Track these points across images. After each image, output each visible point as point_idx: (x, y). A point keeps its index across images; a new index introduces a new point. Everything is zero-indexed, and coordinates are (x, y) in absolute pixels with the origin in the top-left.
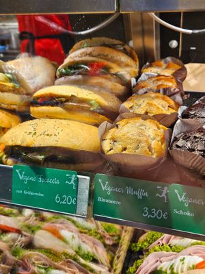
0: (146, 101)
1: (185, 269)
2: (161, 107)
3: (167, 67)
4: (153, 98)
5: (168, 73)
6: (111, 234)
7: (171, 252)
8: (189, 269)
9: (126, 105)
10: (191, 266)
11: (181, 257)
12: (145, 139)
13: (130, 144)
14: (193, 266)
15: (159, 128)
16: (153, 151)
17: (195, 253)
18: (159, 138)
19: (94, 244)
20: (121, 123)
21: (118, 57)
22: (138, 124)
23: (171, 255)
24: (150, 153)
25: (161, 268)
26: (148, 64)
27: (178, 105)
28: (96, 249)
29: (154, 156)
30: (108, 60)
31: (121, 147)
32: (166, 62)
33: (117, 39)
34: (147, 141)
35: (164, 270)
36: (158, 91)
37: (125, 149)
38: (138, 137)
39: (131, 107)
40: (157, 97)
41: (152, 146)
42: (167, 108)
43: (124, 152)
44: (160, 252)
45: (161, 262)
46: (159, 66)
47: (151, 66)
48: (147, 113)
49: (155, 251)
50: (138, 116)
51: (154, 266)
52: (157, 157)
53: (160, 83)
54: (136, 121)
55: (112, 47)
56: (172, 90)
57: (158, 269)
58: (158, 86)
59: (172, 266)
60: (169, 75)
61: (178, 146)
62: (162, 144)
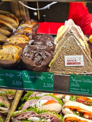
0: (16, 38)
1: (41, 105)
2: (22, 40)
3: (31, 24)
4: (19, 37)
5: (31, 26)
6: (11, 95)
7: (36, 99)
8: (42, 105)
9: (8, 40)
10: (43, 104)
11: (39, 101)
12: (11, 53)
13: (5, 56)
14: (44, 104)
15: (18, 49)
16: (14, 58)
17: (45, 99)
18: (17, 53)
19: (4, 99)
20: (4, 47)
21: (8, 20)
22: (9, 47)
23: (36, 101)
24: (13, 59)
25: (31, 106)
26: (23, 22)
27: (30, 39)
28: (4, 101)
29: (15, 60)
30: (3, 20)
31: (1, 57)
32: (31, 21)
33: (7, 11)
34: (12, 54)
35: (32, 107)
36: (24, 34)
37: (3, 58)
38: (8, 53)
39: (10, 41)
40: (21, 36)
41: (14, 56)
42: (25, 41)
43: (2, 59)
44: (32, 100)
45: (32, 104)
46: (28, 23)
47: (24, 23)
48: (16, 43)
49: (29, 100)
50: (11, 44)
51: (29, 106)
52: (16, 60)
53: (25, 30)
54: (9, 46)
55: (5, 15)
56: (29, 33)
57: (30, 106)
58: (24, 32)
59: (35, 105)
60: (31, 27)
61: (25, 56)
62: (18, 55)
